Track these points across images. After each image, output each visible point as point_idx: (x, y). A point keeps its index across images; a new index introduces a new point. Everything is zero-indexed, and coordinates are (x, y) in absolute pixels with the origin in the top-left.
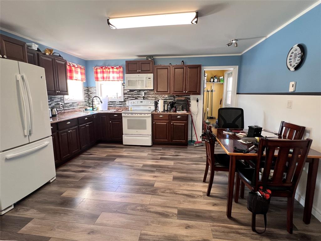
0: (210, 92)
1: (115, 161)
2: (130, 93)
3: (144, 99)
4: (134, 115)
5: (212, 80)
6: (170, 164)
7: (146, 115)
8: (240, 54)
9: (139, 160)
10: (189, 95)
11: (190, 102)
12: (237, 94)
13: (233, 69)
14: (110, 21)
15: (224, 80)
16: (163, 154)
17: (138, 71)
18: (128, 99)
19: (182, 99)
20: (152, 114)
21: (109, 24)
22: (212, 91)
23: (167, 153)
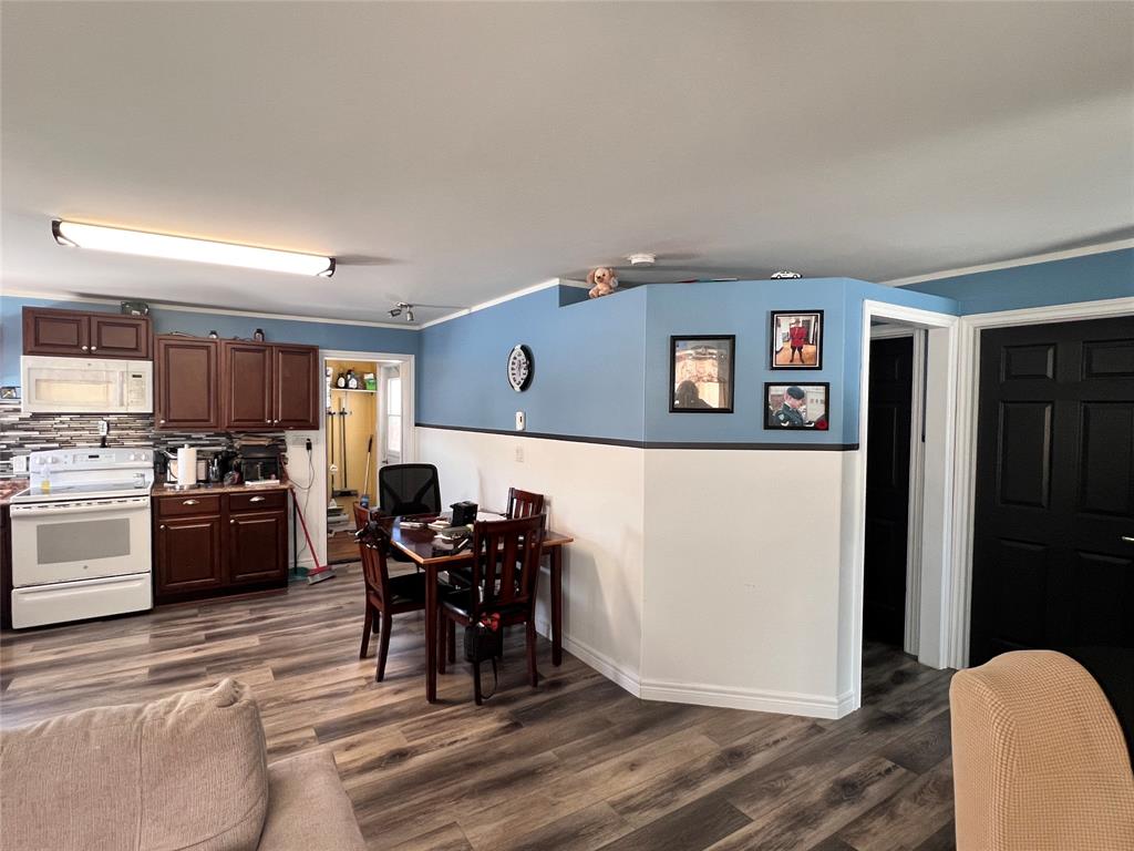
0: (336, 418)
1: (10, 688)
2: (33, 424)
3: (103, 446)
4: (72, 507)
5: (342, 382)
6: (248, 646)
7: (130, 503)
8: (417, 328)
10: (282, 432)
11: (285, 450)
12: (417, 425)
13: (404, 363)
14: (63, 228)
15: (375, 383)
16: (210, 624)
17: (85, 348)
18: (21, 446)
19: (262, 443)
20: (152, 498)
21: (56, 233)
22: (342, 413)
23: (225, 618)
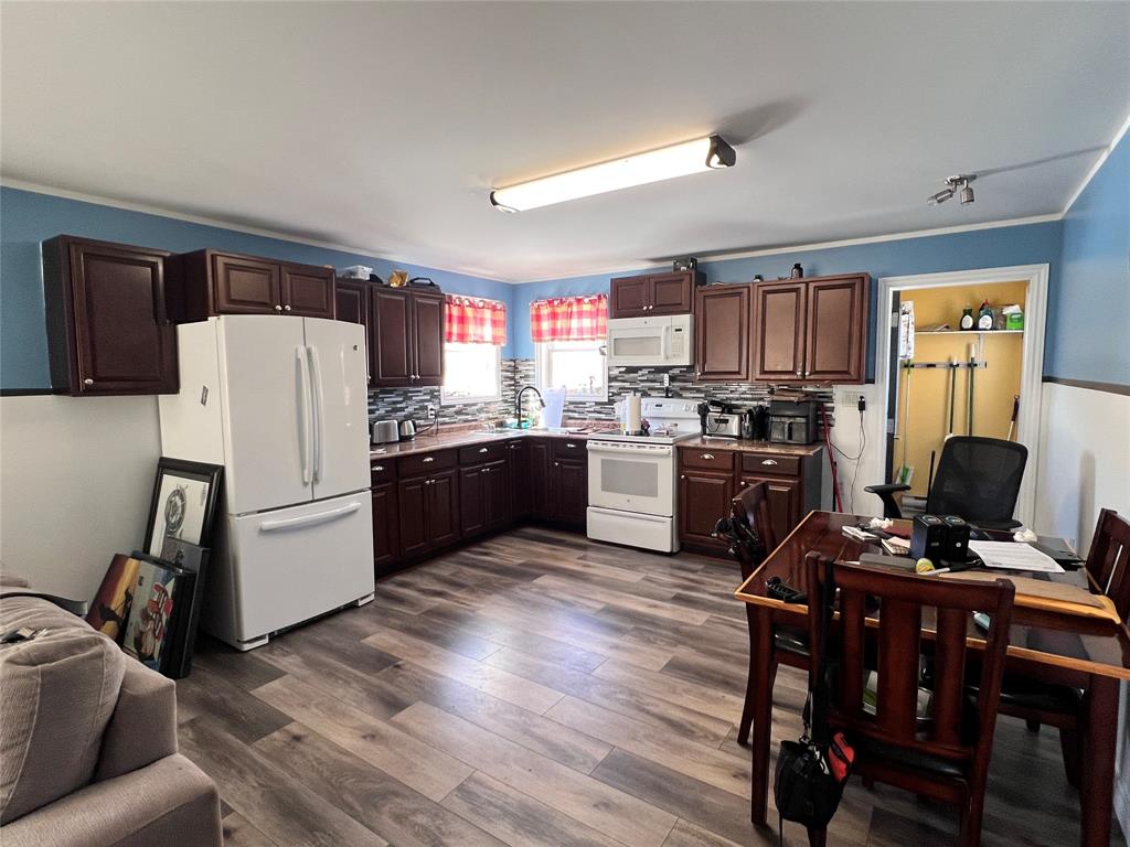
0: (961, 373)
1: (535, 581)
2: (627, 376)
3: (667, 397)
4: (621, 448)
5: (968, 321)
6: (691, 622)
7: (657, 450)
8: (1058, 217)
9: (602, 589)
11: (832, 409)
12: (1046, 379)
14: (496, 198)
16: (693, 584)
17: (645, 308)
18: (619, 394)
19: (792, 398)
20: (678, 448)
21: (494, 203)
22: (971, 365)
23: (712, 584)
